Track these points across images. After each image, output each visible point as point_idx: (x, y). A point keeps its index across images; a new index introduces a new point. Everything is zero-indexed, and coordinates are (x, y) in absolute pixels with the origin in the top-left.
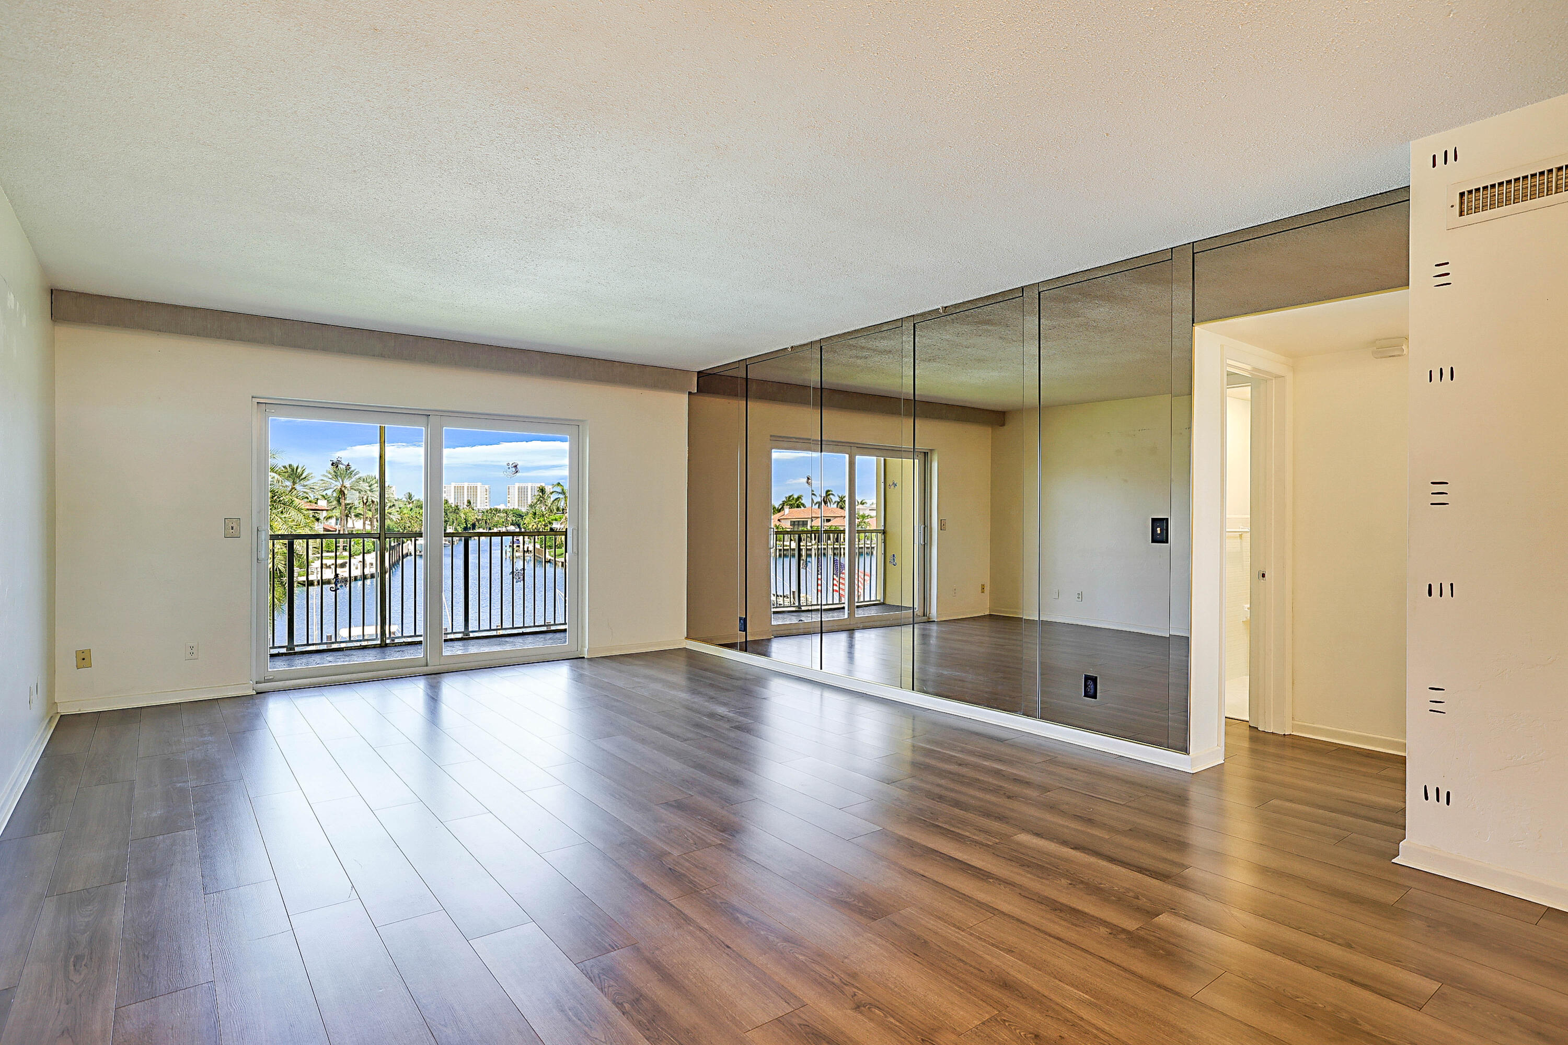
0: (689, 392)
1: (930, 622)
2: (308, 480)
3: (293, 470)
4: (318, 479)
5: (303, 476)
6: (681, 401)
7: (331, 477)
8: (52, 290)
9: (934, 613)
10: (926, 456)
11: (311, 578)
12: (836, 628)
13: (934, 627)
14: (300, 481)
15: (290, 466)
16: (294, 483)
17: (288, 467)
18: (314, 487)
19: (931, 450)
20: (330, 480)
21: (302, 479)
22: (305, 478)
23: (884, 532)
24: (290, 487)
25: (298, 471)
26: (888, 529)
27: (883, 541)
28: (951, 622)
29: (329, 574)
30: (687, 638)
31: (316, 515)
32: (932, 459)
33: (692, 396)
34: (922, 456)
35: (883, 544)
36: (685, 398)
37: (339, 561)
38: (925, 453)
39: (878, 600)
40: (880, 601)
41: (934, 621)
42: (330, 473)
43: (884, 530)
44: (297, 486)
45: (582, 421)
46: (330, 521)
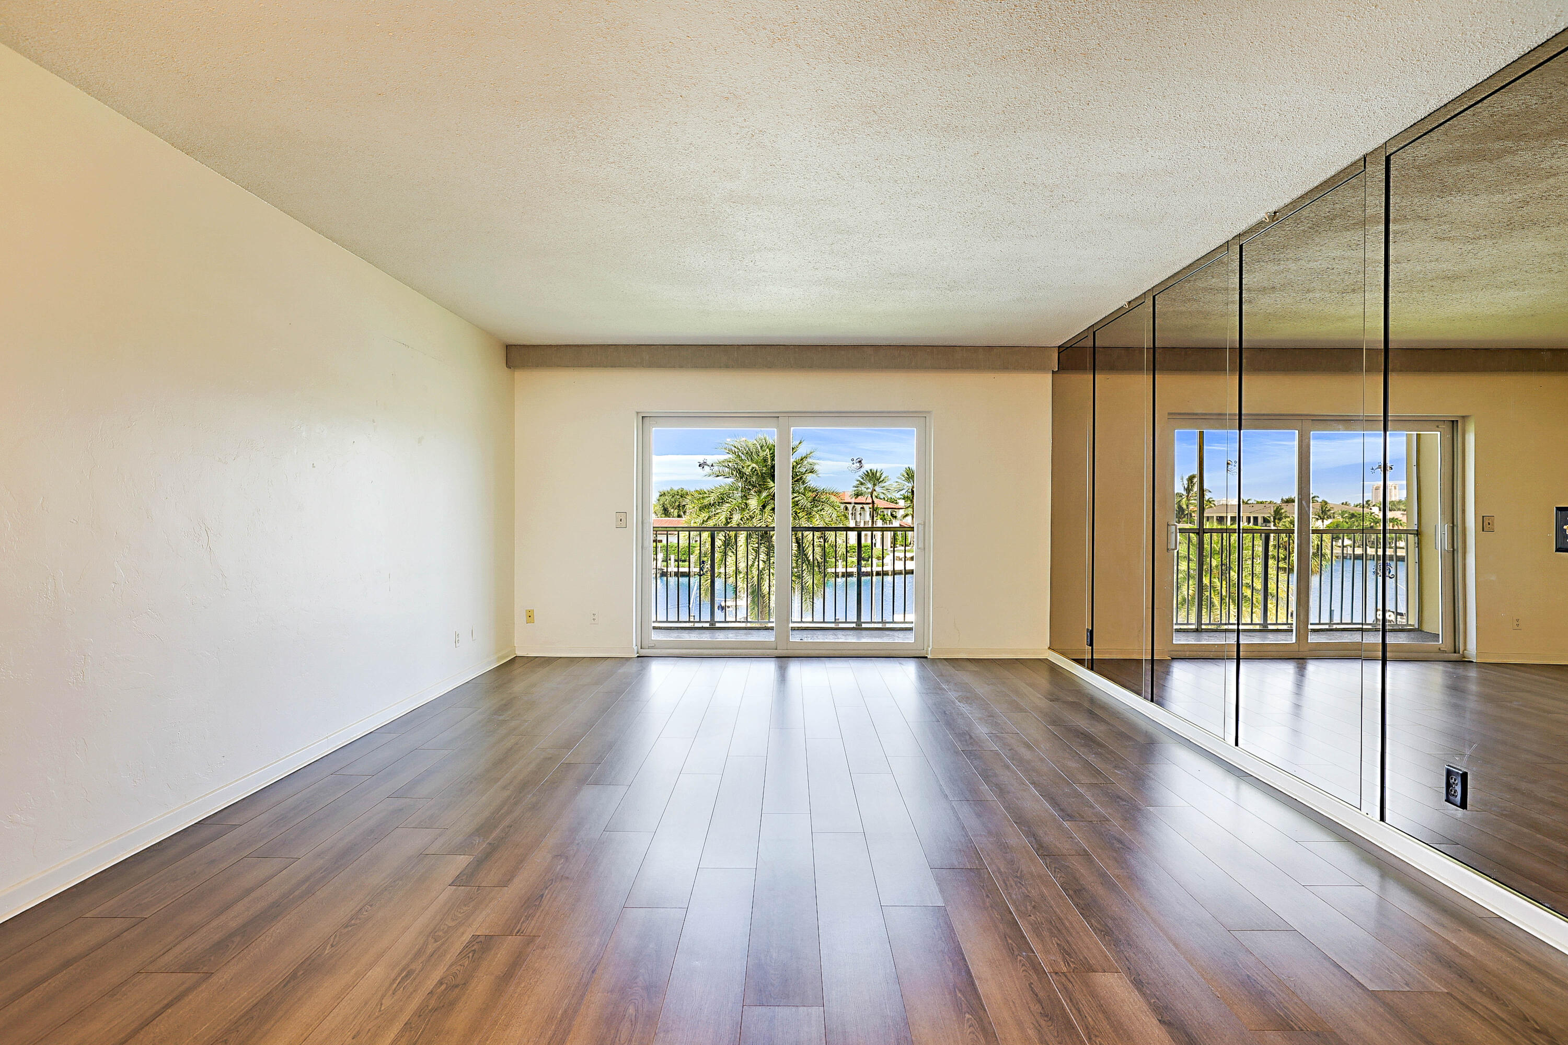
0: (1053, 371)
1: (1464, 662)
2: (885, 482)
3: (873, 474)
4: (894, 481)
5: (881, 480)
6: (1045, 381)
7: (904, 479)
8: (507, 346)
9: (1472, 648)
10: (1454, 426)
11: (885, 569)
12: (1275, 654)
13: (1473, 673)
14: (879, 483)
15: (871, 470)
16: (875, 485)
17: (869, 471)
18: (890, 488)
19: (1463, 417)
20: (903, 482)
21: (881, 482)
22: (883, 480)
23: (1418, 533)
24: (872, 489)
25: (878, 475)
26: (1424, 529)
27: (1417, 545)
28: (1494, 665)
29: (899, 566)
30: (1049, 648)
31: (894, 513)
32: (1466, 429)
33: (1056, 375)
34: (1447, 428)
35: (1417, 549)
36: (1049, 377)
37: (909, 555)
38: (1453, 421)
39: (1411, 625)
40: (1413, 625)
41: (1472, 662)
42: (904, 476)
43: (1417, 530)
44: (877, 488)
45: (929, 412)
46: (907, 518)
